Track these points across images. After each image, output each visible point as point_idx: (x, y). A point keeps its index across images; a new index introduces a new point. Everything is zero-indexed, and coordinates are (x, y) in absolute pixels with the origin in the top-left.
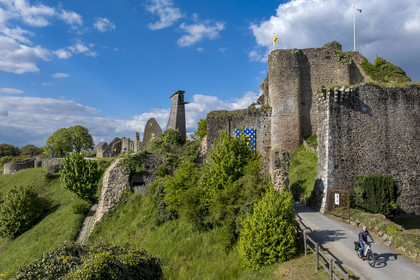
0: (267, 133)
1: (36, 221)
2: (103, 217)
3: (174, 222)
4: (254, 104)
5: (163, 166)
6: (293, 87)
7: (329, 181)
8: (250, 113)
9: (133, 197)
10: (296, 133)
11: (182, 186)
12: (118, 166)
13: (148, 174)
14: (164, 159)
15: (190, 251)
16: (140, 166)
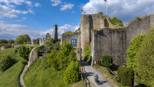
0: (80, 40)
1: (11, 66)
2: (30, 66)
3: (50, 68)
4: (77, 31)
5: (48, 50)
6: (88, 26)
7: (94, 57)
8: (75, 34)
9: (39, 60)
10: (88, 40)
11: (52, 57)
12: (34, 50)
13: (44, 53)
14: (49, 48)
15: (54, 77)
16: (41, 50)
